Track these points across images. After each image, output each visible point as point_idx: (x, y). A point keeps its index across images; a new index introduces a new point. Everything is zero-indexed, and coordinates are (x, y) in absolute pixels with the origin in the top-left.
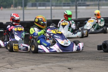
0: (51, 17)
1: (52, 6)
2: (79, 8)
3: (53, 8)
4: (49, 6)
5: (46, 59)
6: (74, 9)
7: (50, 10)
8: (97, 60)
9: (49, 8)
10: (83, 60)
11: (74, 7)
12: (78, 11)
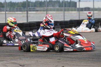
0: (6, 21)
1: (6, 11)
2: (29, 12)
3: (7, 12)
4: (3, 11)
5: (2, 57)
6: (25, 14)
7: (4, 15)
8: (45, 58)
9: (4, 12)
10: (33, 58)
11: (26, 12)
12: (29, 15)
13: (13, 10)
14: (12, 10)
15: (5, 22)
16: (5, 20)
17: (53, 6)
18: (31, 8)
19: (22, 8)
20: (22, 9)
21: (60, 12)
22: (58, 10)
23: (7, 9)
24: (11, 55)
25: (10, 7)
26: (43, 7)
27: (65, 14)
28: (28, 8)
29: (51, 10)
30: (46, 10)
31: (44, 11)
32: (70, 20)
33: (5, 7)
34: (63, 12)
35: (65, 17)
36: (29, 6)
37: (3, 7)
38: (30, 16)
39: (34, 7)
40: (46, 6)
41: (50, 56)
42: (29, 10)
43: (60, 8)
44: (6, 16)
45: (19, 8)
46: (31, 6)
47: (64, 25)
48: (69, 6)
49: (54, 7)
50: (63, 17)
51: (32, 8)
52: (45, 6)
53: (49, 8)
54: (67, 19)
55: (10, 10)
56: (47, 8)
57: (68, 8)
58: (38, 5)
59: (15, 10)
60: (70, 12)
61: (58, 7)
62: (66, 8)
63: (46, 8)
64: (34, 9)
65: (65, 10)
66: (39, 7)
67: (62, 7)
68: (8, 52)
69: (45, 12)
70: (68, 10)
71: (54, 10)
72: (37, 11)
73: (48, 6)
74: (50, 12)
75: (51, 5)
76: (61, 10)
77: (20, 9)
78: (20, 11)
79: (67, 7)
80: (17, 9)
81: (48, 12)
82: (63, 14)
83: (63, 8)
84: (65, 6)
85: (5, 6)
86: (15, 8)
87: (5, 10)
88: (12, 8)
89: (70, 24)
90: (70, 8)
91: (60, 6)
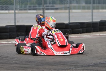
13: (25, 8)
14: (23, 8)
15: (14, 24)
16: (14, 21)
17: (77, 3)
18: (48, 5)
19: (37, 5)
20: (36, 7)
21: (87, 11)
22: (84, 8)
23: (17, 7)
24: (22, 67)
25: (20, 4)
26: (65, 4)
27: (93, 14)
28: (45, 5)
29: (75, 8)
30: (69, 8)
31: (65, 9)
32: (100, 21)
33: (14, 4)
34: (90, 11)
35: (93, 17)
36: (45, 3)
37: (12, 4)
38: (47, 16)
39: (53, 4)
40: (69, 2)
41: (73, 69)
42: (46, 8)
43: (86, 5)
44: (15, 16)
45: (32, 6)
46: (48, 2)
47: (92, 28)
48: (99, 3)
49: (79, 3)
50: (91, 17)
51: (50, 5)
52: (67, 3)
53: (73, 5)
54: (97, 20)
55: (21, 8)
56: (70, 5)
57: (98, 5)
58: (58, 2)
59: (28, 8)
60: (101, 11)
61: (84, 4)
62: (95, 5)
63: (68, 5)
64: (53, 6)
65: (93, 8)
66: (60, 4)
67: (90, 3)
68: (18, 64)
69: (67, 11)
70: (98, 8)
71: (79, 8)
72: (57, 9)
73: (70, 3)
74: (74, 11)
75: (75, 2)
76: (88, 8)
77: (34, 7)
78: (34, 9)
79: (97, 3)
80: (30, 7)
81: (71, 11)
82: (91, 13)
83: (91, 5)
84: (94, 3)
85: (14, 2)
86: (28, 6)
87: (14, 8)
88: (23, 6)
89: (100, 26)
90: (100, 5)
91: (86, 3)
